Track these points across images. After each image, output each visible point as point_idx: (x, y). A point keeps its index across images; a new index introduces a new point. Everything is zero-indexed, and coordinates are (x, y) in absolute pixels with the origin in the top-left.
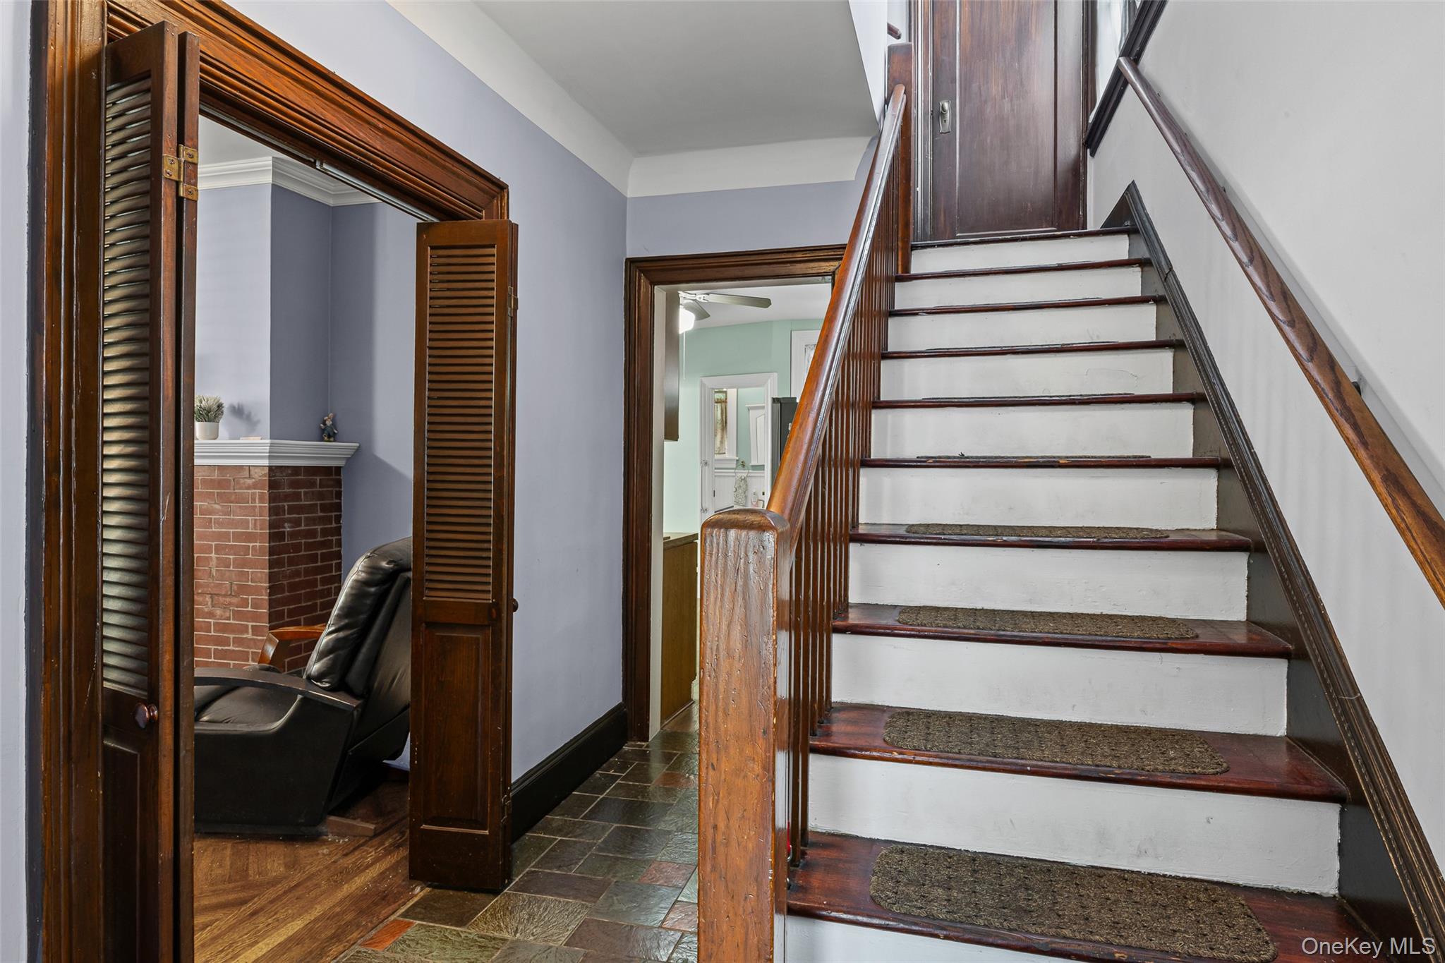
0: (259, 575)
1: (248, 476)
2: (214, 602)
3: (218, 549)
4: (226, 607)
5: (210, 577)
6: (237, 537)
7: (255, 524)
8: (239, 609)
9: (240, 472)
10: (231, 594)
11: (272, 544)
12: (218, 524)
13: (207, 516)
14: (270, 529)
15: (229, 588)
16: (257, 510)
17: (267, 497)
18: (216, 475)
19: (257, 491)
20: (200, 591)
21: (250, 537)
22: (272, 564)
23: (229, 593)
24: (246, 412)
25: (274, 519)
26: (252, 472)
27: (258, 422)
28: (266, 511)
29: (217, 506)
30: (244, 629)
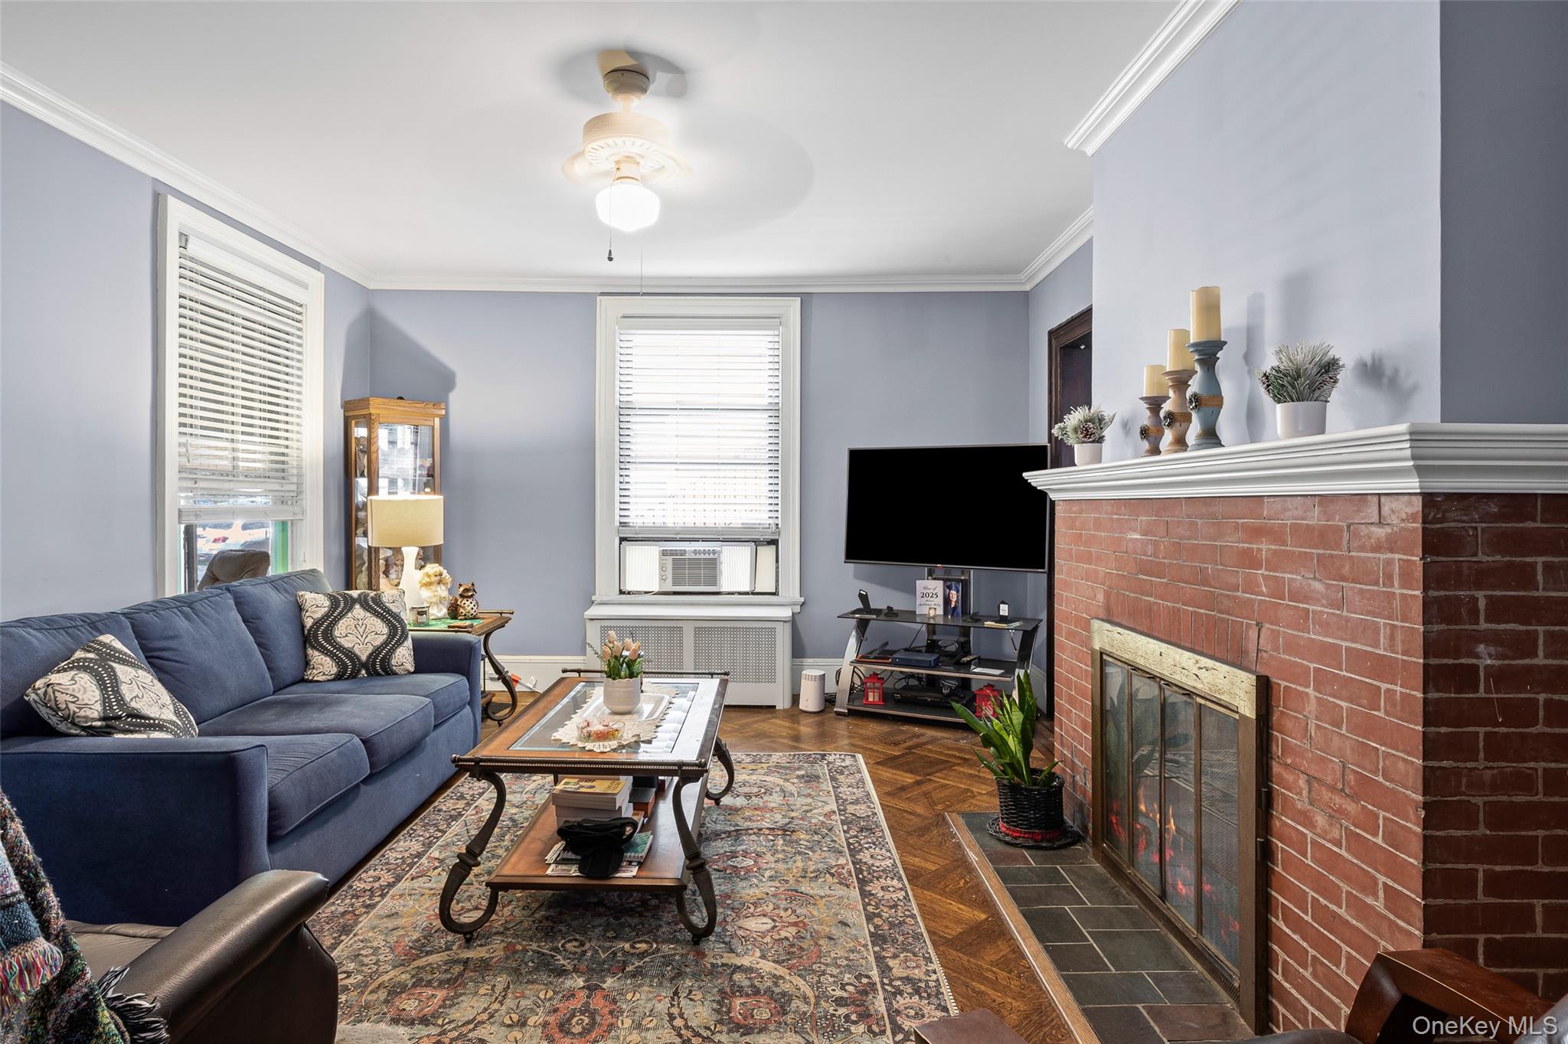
0: (1401, 765)
1: (1375, 519)
2: (1314, 795)
3: (1322, 681)
4: (1335, 814)
5: (1305, 736)
6: (1358, 660)
7: (1392, 638)
8: (1358, 831)
9: (1358, 511)
10: (1342, 790)
11: (1434, 695)
12: (1321, 626)
13: (1301, 605)
14: (1426, 656)
15: (1338, 774)
16: (1397, 603)
17: (1419, 573)
18: (1315, 518)
19: (1397, 556)
20: (1289, 761)
21: (1382, 668)
22: (1431, 748)
23: (1340, 786)
24: (1388, 372)
25: (1440, 632)
26: (1386, 510)
27: (1415, 388)
28: (1417, 609)
29: (1317, 586)
30: (1371, 887)
